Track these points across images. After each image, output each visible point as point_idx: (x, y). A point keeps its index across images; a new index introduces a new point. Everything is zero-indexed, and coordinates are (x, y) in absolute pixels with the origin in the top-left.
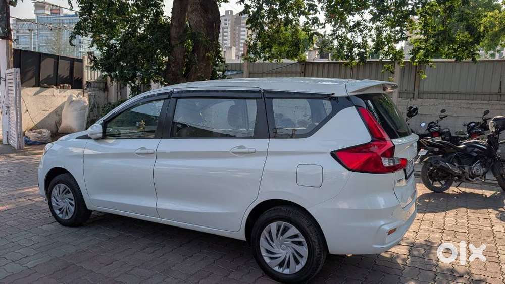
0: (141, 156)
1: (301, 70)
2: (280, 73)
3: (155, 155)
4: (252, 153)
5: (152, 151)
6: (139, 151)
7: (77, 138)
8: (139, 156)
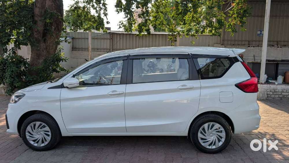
0: (112, 96)
1: (110, 38)
2: (96, 39)
3: (124, 94)
4: (192, 88)
5: (122, 92)
6: (111, 93)
7: (49, 88)
8: (111, 96)
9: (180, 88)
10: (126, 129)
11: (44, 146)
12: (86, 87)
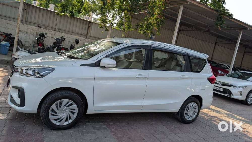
0: (139, 79)
4: (187, 78)
5: (146, 76)
6: (137, 76)
7: (81, 65)
8: (137, 79)
9: (182, 77)
10: (142, 107)
11: (68, 125)
12: (118, 69)
